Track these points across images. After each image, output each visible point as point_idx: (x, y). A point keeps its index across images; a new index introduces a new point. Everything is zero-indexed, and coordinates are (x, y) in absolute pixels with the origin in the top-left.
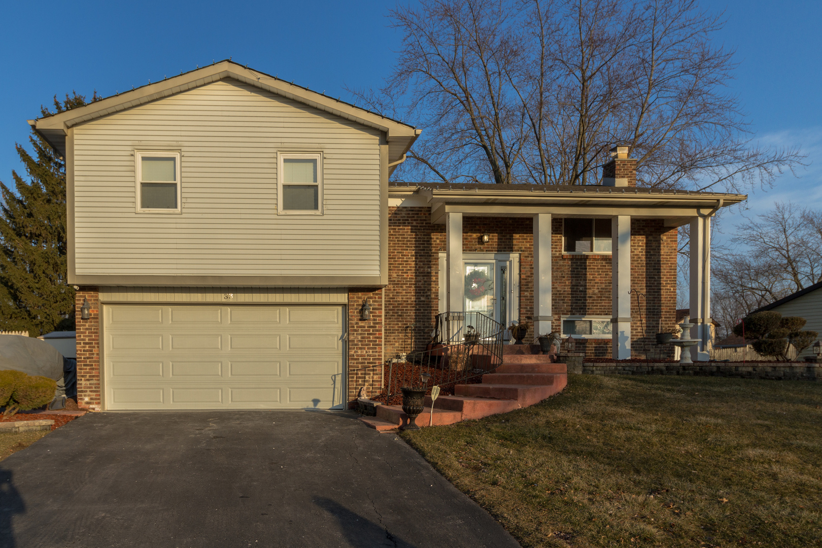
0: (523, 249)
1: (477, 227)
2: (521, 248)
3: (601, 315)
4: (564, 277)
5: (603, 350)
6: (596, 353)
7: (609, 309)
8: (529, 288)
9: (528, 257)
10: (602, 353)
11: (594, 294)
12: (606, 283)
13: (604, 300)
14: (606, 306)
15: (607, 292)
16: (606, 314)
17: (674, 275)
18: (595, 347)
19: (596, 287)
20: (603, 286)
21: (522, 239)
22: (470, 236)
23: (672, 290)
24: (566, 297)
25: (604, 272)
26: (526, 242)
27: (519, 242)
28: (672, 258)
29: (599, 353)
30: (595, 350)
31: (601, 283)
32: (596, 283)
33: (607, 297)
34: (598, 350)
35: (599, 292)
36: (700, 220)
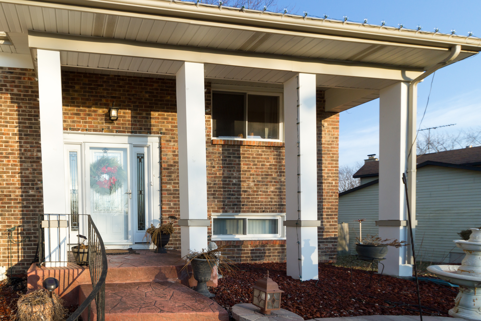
0: (164, 131)
1: (104, 101)
2: (161, 129)
3: (258, 212)
4: (214, 167)
5: (260, 253)
6: (252, 257)
7: (266, 205)
8: (172, 180)
9: (170, 141)
10: (259, 256)
11: (249, 188)
12: (262, 175)
13: (260, 195)
14: (262, 202)
15: (264, 185)
16: (264, 212)
17: (336, 167)
18: (252, 250)
19: (251, 180)
20: (260, 178)
21: (162, 119)
22: (95, 111)
23: (334, 184)
24: (217, 191)
25: (261, 162)
26: (168, 123)
27: (158, 122)
28: (334, 148)
29: (256, 257)
30: (251, 253)
31: (257, 175)
32: (251, 175)
33: (264, 192)
34: (254, 253)
35: (255, 185)
36: (404, 87)
